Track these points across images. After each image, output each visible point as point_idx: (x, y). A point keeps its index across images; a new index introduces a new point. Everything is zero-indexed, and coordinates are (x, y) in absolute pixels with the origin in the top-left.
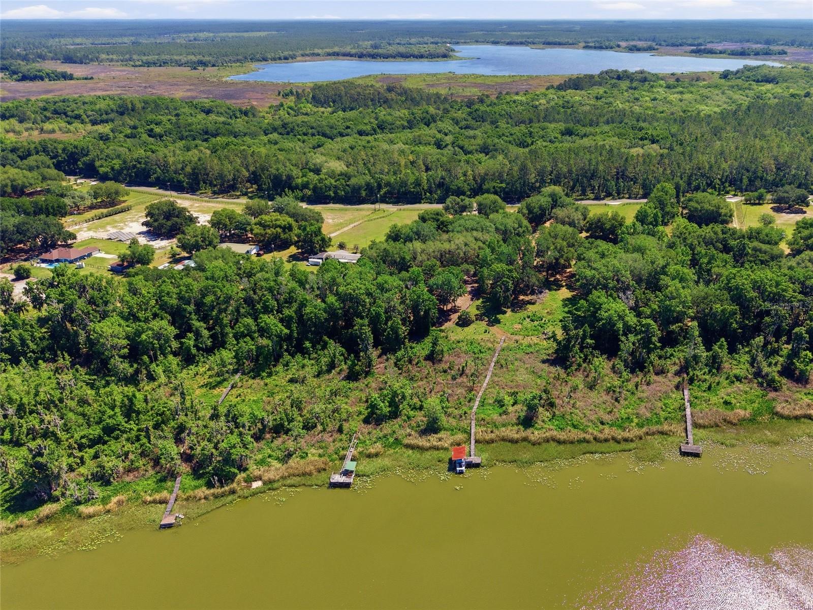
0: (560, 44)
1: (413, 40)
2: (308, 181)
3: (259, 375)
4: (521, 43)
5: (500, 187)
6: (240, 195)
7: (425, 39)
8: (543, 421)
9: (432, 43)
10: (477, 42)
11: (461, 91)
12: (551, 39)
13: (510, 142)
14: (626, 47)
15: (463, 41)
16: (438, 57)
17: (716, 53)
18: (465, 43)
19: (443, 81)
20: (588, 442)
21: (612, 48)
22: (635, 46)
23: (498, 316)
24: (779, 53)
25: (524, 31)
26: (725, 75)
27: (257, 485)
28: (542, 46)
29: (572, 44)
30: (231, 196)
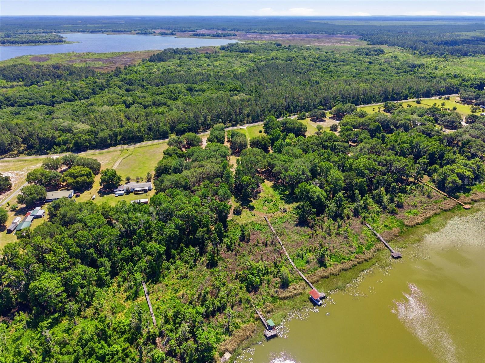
0: (122, 32)
1: (30, 31)
2: (67, 139)
3: (158, 281)
4: (99, 32)
5: (186, 127)
6: (17, 154)
7: (38, 30)
8: (328, 261)
9: (43, 32)
10: (71, 31)
11: (93, 64)
12: (115, 29)
13: (165, 97)
14: (159, 33)
15: (62, 31)
16: (57, 42)
17: (205, 36)
18: (64, 32)
19: (75, 58)
20: (356, 265)
21: (152, 34)
22: (164, 33)
23: (250, 204)
24: (234, 35)
25: (95, 24)
26: (223, 48)
27: (227, 356)
28: (112, 33)
29: (128, 32)
30: (11, 155)
